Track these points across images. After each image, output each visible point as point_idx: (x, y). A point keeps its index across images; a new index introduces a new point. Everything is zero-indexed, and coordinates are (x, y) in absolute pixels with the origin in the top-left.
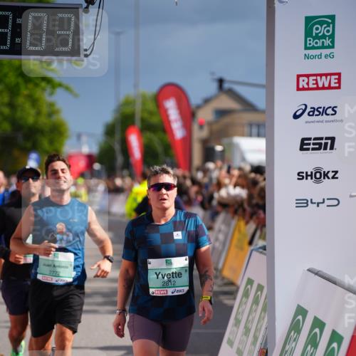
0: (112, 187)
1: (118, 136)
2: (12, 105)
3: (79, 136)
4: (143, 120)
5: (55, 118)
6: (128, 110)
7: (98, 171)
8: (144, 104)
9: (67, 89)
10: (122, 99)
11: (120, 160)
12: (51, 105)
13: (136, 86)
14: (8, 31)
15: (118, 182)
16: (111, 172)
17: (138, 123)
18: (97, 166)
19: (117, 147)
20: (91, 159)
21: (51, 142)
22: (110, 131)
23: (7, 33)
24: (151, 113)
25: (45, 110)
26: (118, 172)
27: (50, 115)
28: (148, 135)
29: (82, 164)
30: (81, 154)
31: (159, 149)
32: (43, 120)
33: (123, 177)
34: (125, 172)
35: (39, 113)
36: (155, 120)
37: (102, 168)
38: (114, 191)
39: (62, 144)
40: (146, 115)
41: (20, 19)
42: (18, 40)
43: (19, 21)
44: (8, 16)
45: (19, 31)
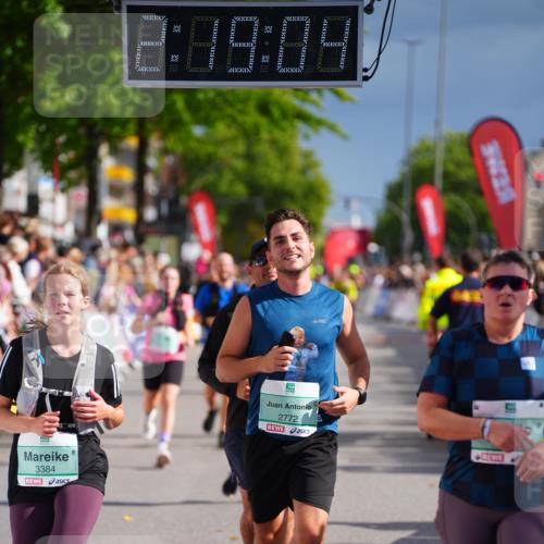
0: (395, 278)
1: (406, 202)
2: (250, 157)
3: (347, 202)
4: (446, 175)
5: (312, 175)
6: (424, 161)
7: (376, 255)
8: (449, 150)
9: (332, 128)
10: (414, 144)
11: (409, 237)
12: (307, 155)
13: (437, 124)
14: (252, 45)
15: (406, 271)
16: (394, 255)
17: (439, 182)
18: (373, 247)
19: (405, 218)
20: (364, 236)
21: (305, 212)
22: (394, 193)
23: (249, 49)
24: (459, 165)
25: (298, 162)
26: (406, 257)
27: (304, 171)
28: (455, 198)
29: (351, 244)
30: (349, 229)
31: (472, 220)
32: (294, 180)
33: (412, 264)
34: (417, 256)
35: (287, 168)
36: (466, 174)
37: (381, 250)
38: (398, 284)
39: (320, 214)
40: (451, 167)
41: (270, 28)
42: (265, 59)
43: (268, 29)
44: (253, 23)
45: (268, 45)
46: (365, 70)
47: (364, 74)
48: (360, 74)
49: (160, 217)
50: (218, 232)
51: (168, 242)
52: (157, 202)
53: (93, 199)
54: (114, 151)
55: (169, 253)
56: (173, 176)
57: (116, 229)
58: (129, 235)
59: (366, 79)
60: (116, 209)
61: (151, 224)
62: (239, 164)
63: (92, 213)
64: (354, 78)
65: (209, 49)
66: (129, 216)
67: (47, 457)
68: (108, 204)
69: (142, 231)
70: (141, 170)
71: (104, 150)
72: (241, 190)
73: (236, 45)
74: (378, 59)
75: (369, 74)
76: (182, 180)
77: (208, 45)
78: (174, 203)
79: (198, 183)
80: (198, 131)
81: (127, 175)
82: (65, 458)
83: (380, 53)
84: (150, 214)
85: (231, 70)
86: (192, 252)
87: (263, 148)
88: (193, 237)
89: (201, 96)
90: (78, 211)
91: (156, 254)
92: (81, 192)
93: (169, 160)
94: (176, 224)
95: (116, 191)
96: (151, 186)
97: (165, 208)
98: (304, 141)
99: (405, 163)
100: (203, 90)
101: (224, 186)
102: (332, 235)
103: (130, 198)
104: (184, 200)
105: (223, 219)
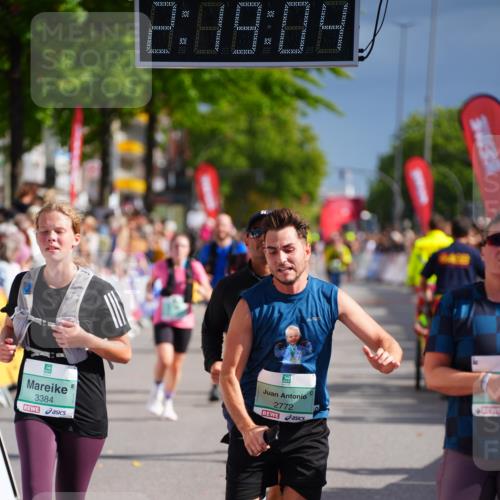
0: (386, 243)
1: (397, 174)
2: (251, 132)
3: (342, 174)
4: (435, 148)
5: (308, 148)
6: (414, 135)
7: (368, 221)
8: (438, 125)
9: (329, 106)
10: (405, 119)
11: (399, 205)
12: (304, 130)
13: (427, 100)
14: (255, 29)
15: (397, 237)
16: (386, 222)
17: (428, 154)
18: (366, 215)
19: (396, 188)
20: (357, 205)
21: (302, 182)
22: (386, 165)
23: (253, 32)
24: (447, 138)
25: (296, 136)
26: (397, 224)
27: (301, 145)
28: (444, 169)
29: (345, 212)
30: (343, 199)
31: (459, 190)
32: (292, 153)
33: (403, 231)
34: (407, 223)
35: (287, 142)
36: (454, 147)
37: (373, 217)
38: (389, 249)
39: (316, 185)
40: (440, 141)
41: (273, 12)
42: (268, 41)
43: (271, 14)
44: (256, 8)
45: (270, 28)
46: (361, 51)
47: (361, 54)
48: (356, 55)
49: (167, 188)
50: (222, 202)
51: (175, 211)
52: (165, 174)
53: (106, 171)
54: (125, 127)
55: (176, 220)
56: (180, 149)
57: (126, 199)
58: (139, 204)
59: (362, 59)
60: (127, 180)
61: (160, 194)
62: (242, 139)
63: (105, 183)
64: (351, 58)
65: (215, 32)
66: (139, 187)
67: (47, 388)
68: (119, 176)
69: (150, 200)
70: (150, 144)
71: (116, 125)
72: (242, 163)
73: (241, 28)
74: (373, 40)
75: (364, 54)
76: (188, 154)
77: (214, 28)
78: (180, 174)
79: (204, 156)
80: (204, 108)
81: (138, 149)
82: (64, 390)
83: (375, 35)
84: (159, 185)
85: (236, 52)
86: (197, 219)
87: (264, 123)
88: (198, 205)
89: (206, 77)
90: (92, 182)
91: (163, 222)
92: (95, 165)
93: (177, 135)
94: (183, 194)
95: (127, 164)
96: (159, 159)
97: (172, 179)
98: (303, 118)
99: (397, 137)
100: (209, 71)
101: (227, 158)
102: (328, 203)
103: (139, 171)
104: (190, 172)
105: (226, 189)
